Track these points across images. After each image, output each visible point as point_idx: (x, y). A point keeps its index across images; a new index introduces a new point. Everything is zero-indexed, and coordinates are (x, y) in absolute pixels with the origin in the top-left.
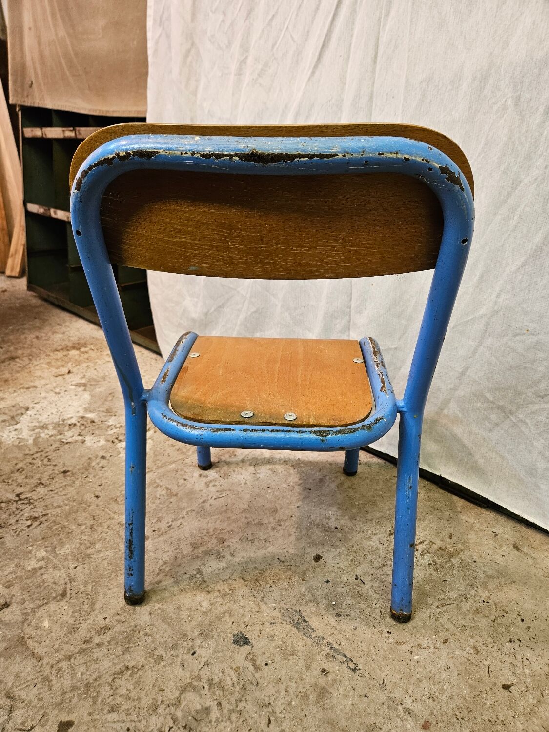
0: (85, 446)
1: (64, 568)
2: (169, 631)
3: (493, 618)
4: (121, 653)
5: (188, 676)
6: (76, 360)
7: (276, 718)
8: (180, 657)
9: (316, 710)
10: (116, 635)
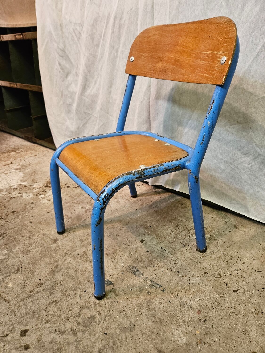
0: (22, 198)
1: (17, 258)
2: (72, 282)
3: (227, 260)
4: (49, 295)
5: (83, 302)
6: (14, 157)
8: (79, 294)
9: (146, 311)
10: (46, 286)
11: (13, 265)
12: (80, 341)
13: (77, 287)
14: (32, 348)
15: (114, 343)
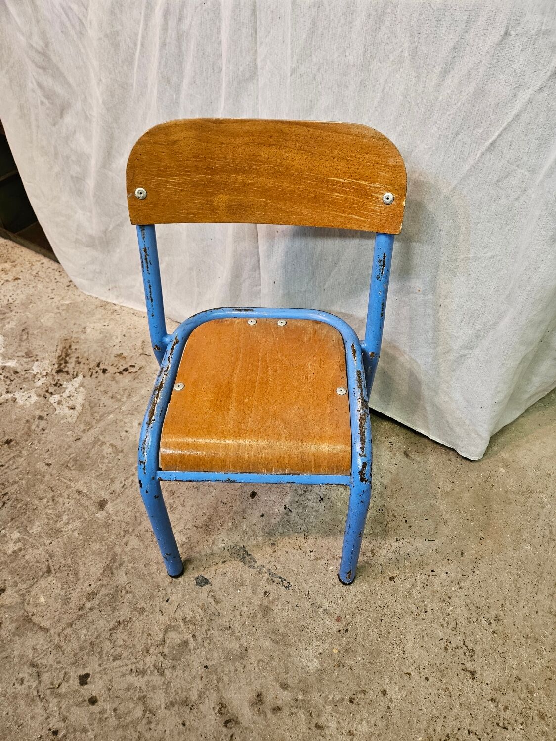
1: (41, 546)
2: (144, 585)
3: (385, 523)
4: (111, 612)
5: (167, 619)
7: (236, 637)
8: (158, 605)
10: (103, 598)
11: (37, 562)
12: (170, 683)
14: (102, 701)
15: (219, 680)
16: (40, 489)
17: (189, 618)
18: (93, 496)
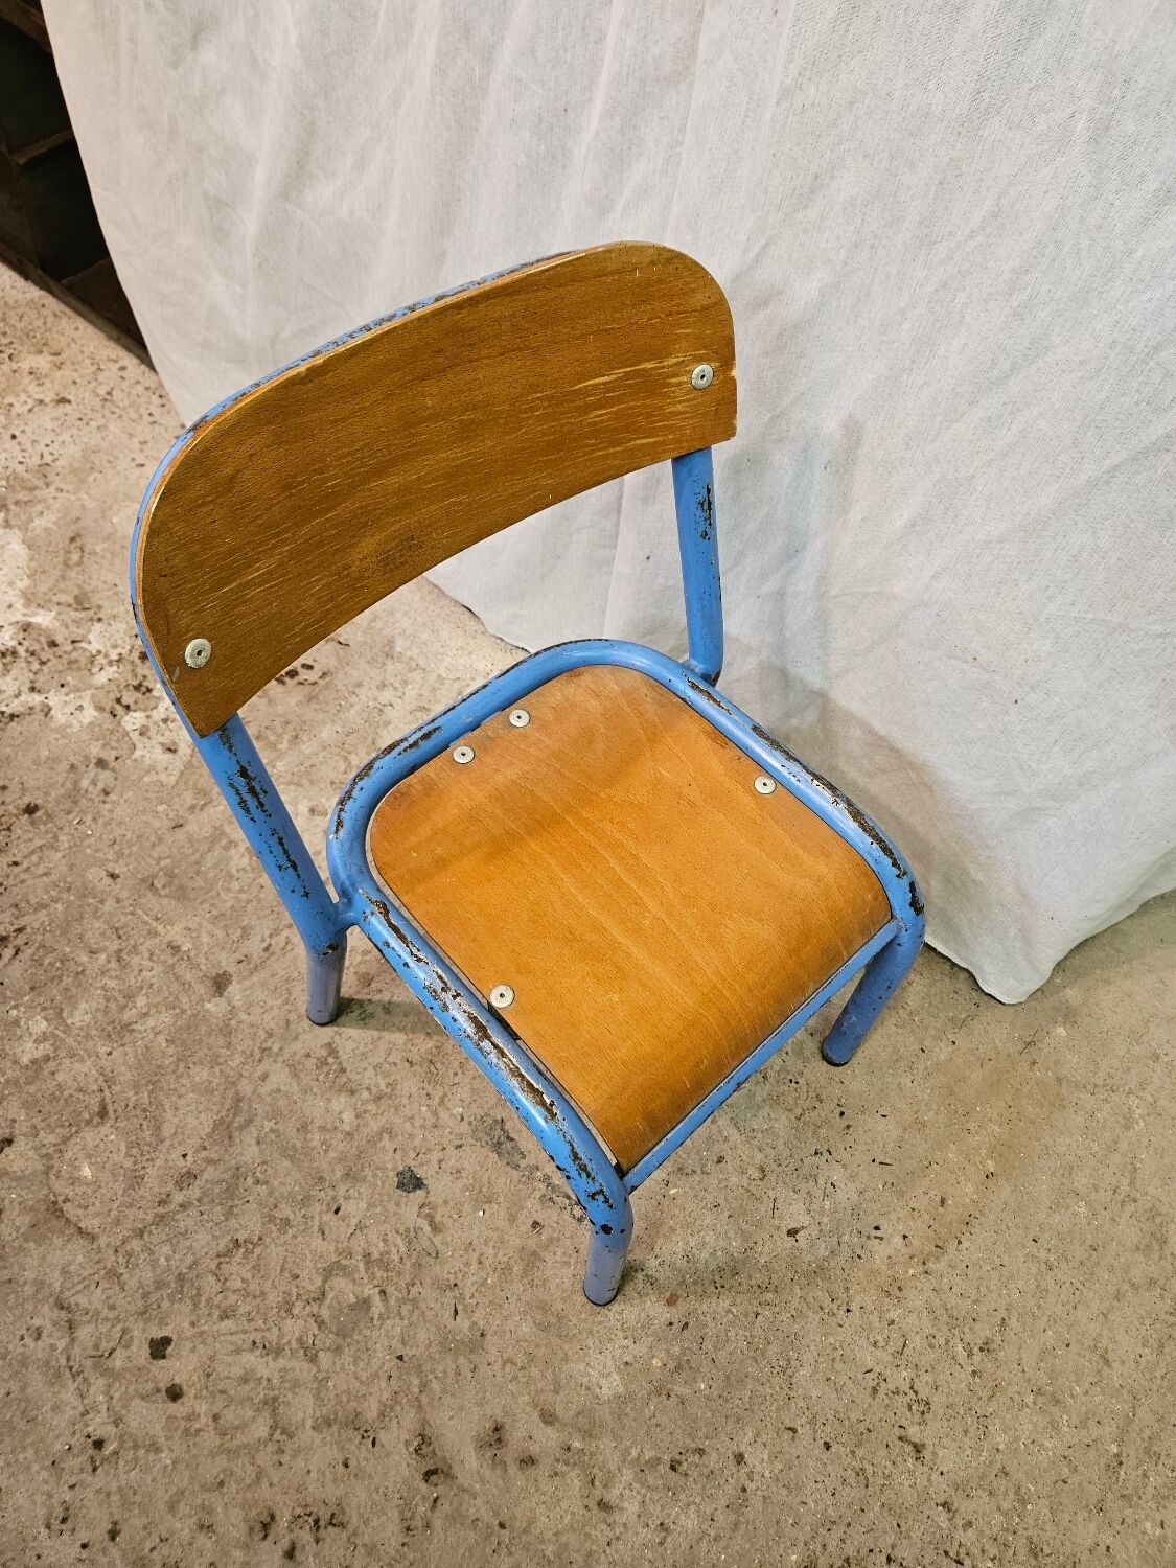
0: (53, 725)
1: (89, 1056)
2: (293, 1173)
4: (222, 1218)
5: (332, 1249)
7: (465, 1306)
8: (317, 1218)
9: (521, 1289)
10: (209, 1186)
11: (80, 1090)
12: (327, 1379)
13: (312, 1193)
14: (192, 1395)
15: (424, 1387)
16: (94, 930)
17: (375, 1256)
18: (203, 961)
